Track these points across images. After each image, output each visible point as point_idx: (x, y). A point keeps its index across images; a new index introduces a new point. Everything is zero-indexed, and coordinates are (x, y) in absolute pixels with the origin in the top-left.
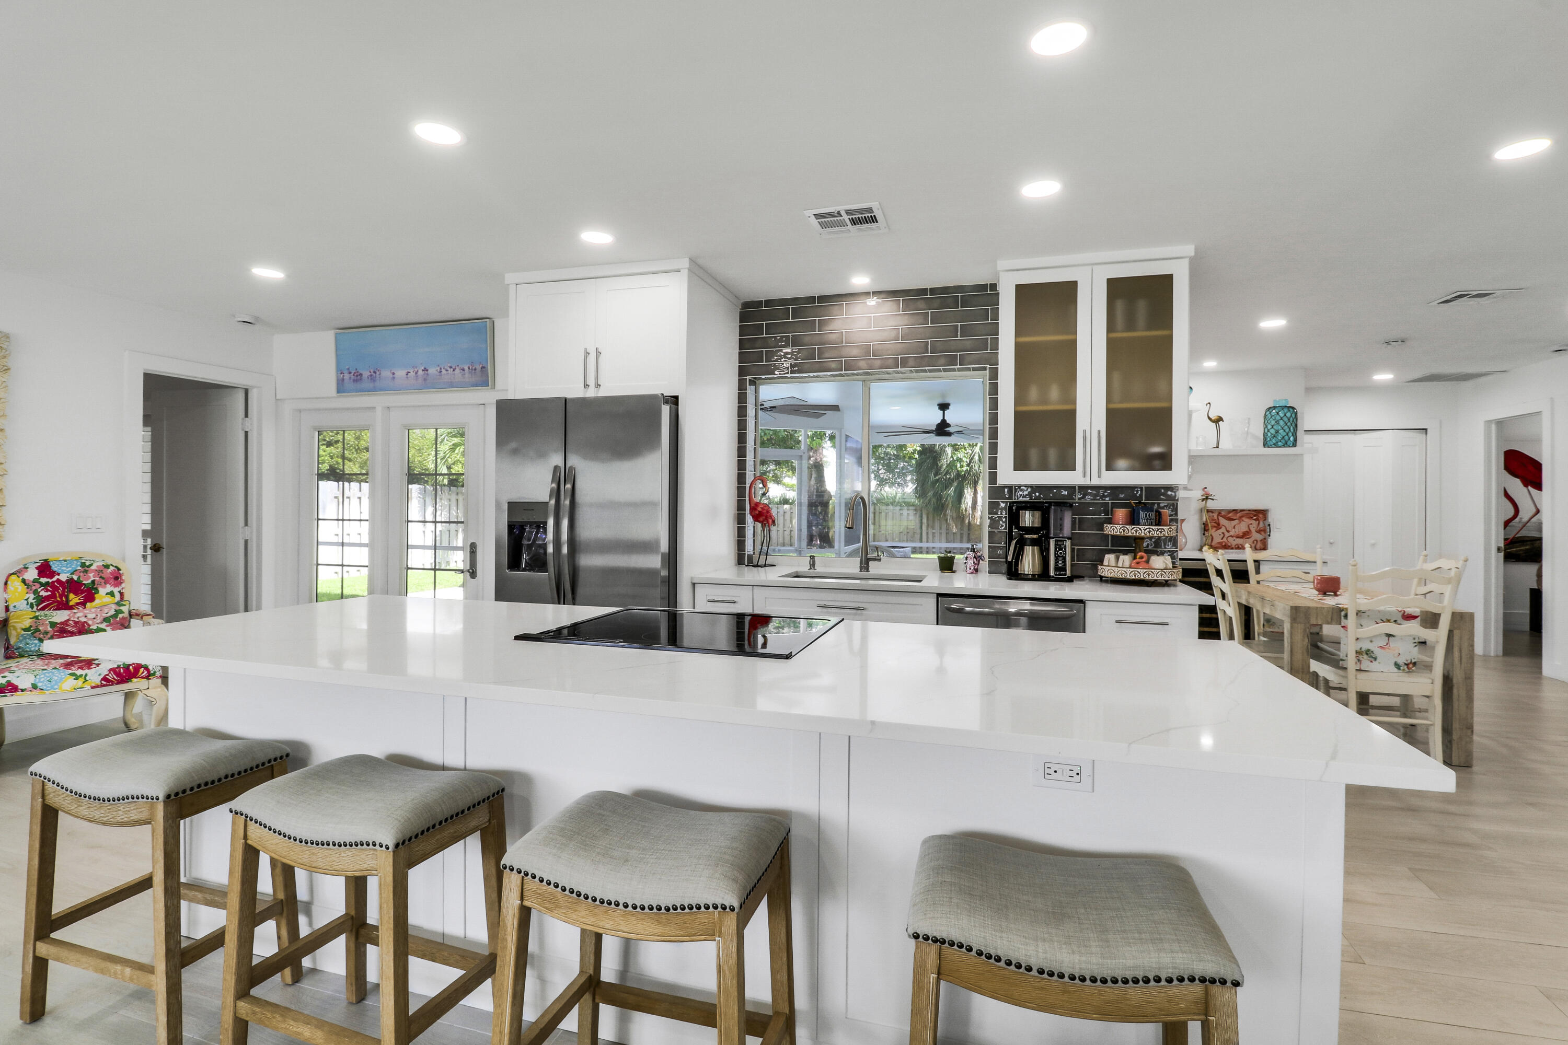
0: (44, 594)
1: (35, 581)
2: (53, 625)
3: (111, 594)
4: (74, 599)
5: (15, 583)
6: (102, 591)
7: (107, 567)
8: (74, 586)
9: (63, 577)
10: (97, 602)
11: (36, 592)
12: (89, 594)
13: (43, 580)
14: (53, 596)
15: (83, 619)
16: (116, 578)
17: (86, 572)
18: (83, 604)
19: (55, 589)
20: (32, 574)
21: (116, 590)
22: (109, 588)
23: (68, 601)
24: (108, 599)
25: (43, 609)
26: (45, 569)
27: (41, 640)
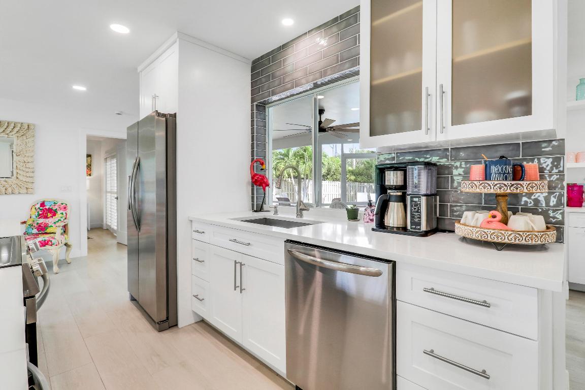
0: (40, 213)
1: (39, 208)
2: (37, 224)
3: (62, 214)
4: (49, 215)
5: (33, 209)
6: (59, 212)
7: (62, 204)
8: (50, 210)
9: (47, 207)
10: (57, 216)
11: (38, 212)
12: (54, 213)
13: (41, 208)
14: (43, 214)
15: (47, 222)
16: (65, 208)
17: (55, 205)
18: (52, 217)
19: (44, 211)
20: (38, 206)
21: (64, 212)
22: (61, 212)
23: (47, 215)
24: (61, 215)
25: (39, 218)
26: (43, 204)
27: (33, 229)
